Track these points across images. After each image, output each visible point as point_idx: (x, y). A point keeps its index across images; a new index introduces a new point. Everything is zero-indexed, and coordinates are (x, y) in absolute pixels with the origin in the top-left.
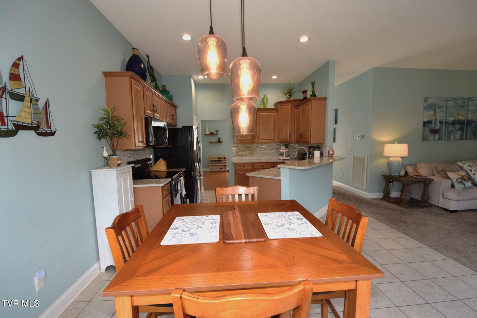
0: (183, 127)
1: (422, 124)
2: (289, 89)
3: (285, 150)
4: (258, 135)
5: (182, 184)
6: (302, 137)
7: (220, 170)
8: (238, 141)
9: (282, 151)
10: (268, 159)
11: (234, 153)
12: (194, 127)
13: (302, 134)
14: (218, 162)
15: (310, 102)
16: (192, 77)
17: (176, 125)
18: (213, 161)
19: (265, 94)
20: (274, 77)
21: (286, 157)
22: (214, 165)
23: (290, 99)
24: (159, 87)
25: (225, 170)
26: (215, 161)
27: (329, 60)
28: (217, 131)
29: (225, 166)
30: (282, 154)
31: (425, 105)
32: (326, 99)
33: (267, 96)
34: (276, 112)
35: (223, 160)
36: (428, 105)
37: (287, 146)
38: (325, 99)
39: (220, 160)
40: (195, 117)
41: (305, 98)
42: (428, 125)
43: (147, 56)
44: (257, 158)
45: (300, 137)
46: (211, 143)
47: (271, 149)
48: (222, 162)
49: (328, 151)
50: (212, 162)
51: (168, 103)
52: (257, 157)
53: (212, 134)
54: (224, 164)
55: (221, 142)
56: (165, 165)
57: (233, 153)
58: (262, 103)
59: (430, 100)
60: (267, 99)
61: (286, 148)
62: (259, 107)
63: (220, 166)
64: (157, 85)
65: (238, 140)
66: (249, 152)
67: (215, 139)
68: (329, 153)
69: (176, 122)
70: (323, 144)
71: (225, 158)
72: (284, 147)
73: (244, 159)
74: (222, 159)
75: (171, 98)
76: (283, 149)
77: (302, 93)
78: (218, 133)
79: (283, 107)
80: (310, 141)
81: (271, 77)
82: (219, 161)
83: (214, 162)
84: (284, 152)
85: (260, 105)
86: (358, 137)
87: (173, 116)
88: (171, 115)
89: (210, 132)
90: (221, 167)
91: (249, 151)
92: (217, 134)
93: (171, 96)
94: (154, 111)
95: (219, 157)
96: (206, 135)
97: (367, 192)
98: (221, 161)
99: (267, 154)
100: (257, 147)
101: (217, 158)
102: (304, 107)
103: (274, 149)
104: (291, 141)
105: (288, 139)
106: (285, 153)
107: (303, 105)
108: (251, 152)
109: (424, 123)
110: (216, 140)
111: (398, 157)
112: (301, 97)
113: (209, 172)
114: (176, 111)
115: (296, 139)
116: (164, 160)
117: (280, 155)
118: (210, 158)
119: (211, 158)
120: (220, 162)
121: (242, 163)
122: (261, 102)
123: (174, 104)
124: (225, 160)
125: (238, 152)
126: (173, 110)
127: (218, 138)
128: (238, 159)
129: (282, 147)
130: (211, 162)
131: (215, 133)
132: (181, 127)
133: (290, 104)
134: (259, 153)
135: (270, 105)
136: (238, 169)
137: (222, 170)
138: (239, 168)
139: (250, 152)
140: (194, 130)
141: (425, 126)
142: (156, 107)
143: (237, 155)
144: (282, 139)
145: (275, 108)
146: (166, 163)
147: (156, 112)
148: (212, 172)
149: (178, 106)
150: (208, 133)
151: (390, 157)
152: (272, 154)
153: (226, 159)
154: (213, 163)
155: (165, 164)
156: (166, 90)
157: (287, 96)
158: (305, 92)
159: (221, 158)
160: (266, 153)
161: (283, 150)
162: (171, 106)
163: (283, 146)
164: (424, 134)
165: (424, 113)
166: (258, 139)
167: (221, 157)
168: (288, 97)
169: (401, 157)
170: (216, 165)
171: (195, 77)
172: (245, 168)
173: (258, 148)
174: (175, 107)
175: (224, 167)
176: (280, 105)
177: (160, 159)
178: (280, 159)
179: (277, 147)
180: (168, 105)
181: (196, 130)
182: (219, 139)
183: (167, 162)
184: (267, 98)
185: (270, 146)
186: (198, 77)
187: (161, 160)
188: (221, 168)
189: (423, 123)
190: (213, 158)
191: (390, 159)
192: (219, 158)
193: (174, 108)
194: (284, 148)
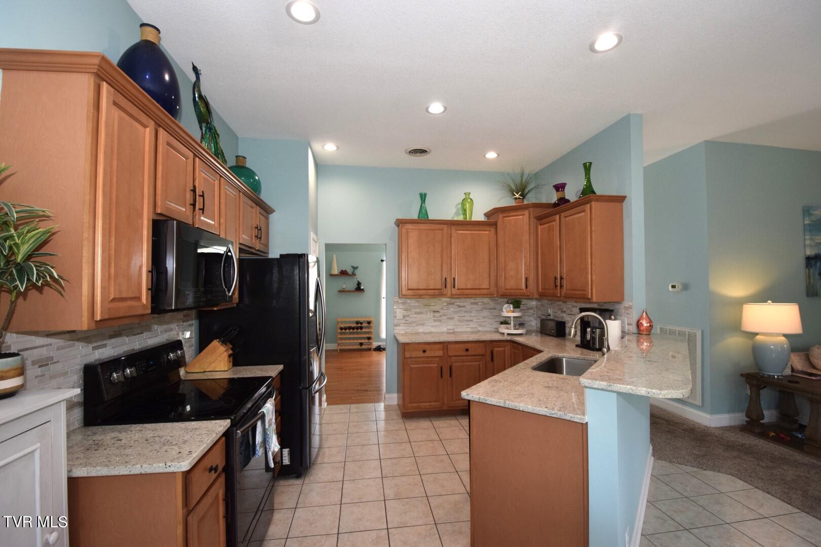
0: (281, 255)
1: (802, 262)
2: (522, 180)
3: (513, 312)
4: (454, 278)
5: (267, 427)
6: (561, 286)
7: (359, 347)
8: (409, 291)
9: (505, 314)
10: (472, 330)
11: (398, 318)
12: (312, 259)
13: (561, 278)
14: (355, 330)
15: (588, 205)
16: (310, 145)
17: (265, 253)
18: (345, 329)
19: (467, 191)
20: (491, 155)
21: (515, 329)
22: (348, 336)
23: (523, 202)
24: (223, 154)
25: (370, 347)
26: (350, 328)
27: (629, 115)
28: (355, 268)
29: (369, 338)
30: (505, 322)
31: (807, 222)
32: (624, 200)
33: (471, 196)
34: (493, 230)
35: (366, 327)
36: (812, 221)
37: (517, 305)
38: (621, 199)
39: (359, 326)
40: (312, 235)
41: (563, 201)
42: (816, 263)
43: (195, 69)
44: (448, 330)
45: (556, 286)
46: (342, 291)
47: (480, 309)
48: (363, 330)
49: (638, 321)
50: (344, 331)
51: (245, 193)
52: (450, 327)
53: (343, 273)
54: (367, 336)
55: (363, 289)
56: (226, 358)
57: (395, 316)
58: (461, 212)
59: (816, 212)
60: (473, 203)
61: (514, 307)
62: (453, 217)
63: (357, 338)
64: (218, 149)
65: (409, 289)
66: (432, 316)
67: (350, 284)
68: (639, 324)
69: (267, 245)
70: (619, 302)
71: (369, 323)
72: (511, 306)
73: (421, 330)
74: (364, 325)
75: (256, 187)
76: (508, 309)
77: (554, 191)
78: (357, 272)
79: (507, 218)
80: (590, 297)
81: (484, 156)
82: (357, 328)
83: (347, 331)
84: (510, 317)
85: (457, 214)
86: (673, 287)
87: (258, 229)
88: (255, 225)
89: (340, 271)
90: (360, 341)
91: (432, 314)
92: (354, 274)
93: (258, 182)
94: (194, 205)
95: (357, 320)
96: (332, 275)
97: (706, 412)
98: (361, 328)
99: (472, 320)
100: (448, 304)
101: (352, 322)
102: (567, 219)
103: (485, 308)
104: (529, 294)
105: (522, 289)
106: (512, 319)
107: (562, 215)
108: (437, 315)
109: (808, 259)
110: (354, 286)
111: (778, 335)
112: (554, 198)
113: (336, 350)
114: (267, 218)
115: (540, 290)
116: (224, 342)
117: (502, 323)
118: (338, 323)
119: (342, 322)
120: (359, 330)
121: (419, 343)
122: (458, 210)
123: (266, 204)
124: (370, 327)
125: (408, 316)
126: (261, 216)
127: (357, 282)
128: (407, 331)
129: (506, 306)
130: (340, 331)
131: (350, 271)
132: (278, 257)
133: (526, 213)
134: (454, 318)
135: (478, 215)
136: (410, 358)
137: (363, 347)
138: (415, 354)
139: (434, 316)
140: (311, 265)
141: (811, 267)
142: (203, 196)
143: (404, 322)
144: (507, 289)
145: (486, 220)
146: (231, 352)
147: (203, 209)
148: (342, 351)
149: (273, 208)
150: (336, 271)
151: (757, 334)
152: (483, 320)
153: (371, 325)
154: (344, 333)
155: (226, 355)
156: (244, 167)
157: (517, 196)
158: (560, 187)
159: (361, 323)
160: (469, 318)
161: (508, 311)
162: (254, 205)
163: (508, 303)
164: (810, 283)
165: (805, 240)
166: (454, 287)
167: (361, 320)
168: (519, 198)
169: (785, 335)
170: (351, 336)
171: (317, 146)
172: (426, 354)
173: (452, 306)
174: (266, 210)
175: (367, 341)
176: (501, 216)
177: (212, 341)
178: (503, 334)
179: (492, 304)
180: (243, 198)
181: (315, 265)
182: (359, 284)
183: (232, 349)
184: (471, 199)
185: (476, 304)
186: (323, 147)
187: (215, 343)
188: (361, 344)
189: (805, 259)
190: (345, 322)
191: (758, 337)
192: (357, 323)
193: (262, 212)
194: (512, 309)
